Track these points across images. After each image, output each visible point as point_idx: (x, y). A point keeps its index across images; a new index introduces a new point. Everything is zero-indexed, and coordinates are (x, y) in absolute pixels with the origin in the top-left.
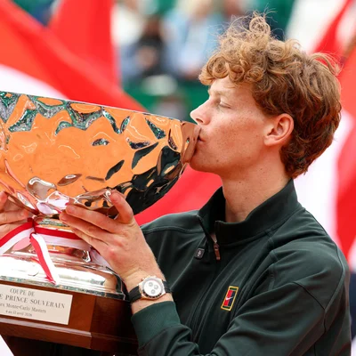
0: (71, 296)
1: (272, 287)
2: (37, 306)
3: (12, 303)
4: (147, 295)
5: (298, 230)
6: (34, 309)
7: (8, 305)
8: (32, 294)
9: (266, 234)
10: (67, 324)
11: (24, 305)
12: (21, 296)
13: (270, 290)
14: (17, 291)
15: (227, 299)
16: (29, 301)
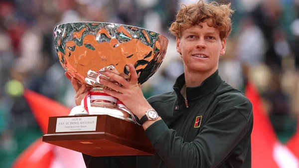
0: (96, 117)
1: (221, 111)
2: (83, 125)
3: (73, 125)
4: (151, 118)
5: (226, 89)
6: (81, 126)
7: (71, 127)
8: (80, 119)
9: (210, 93)
10: (95, 130)
11: (77, 125)
12: (76, 121)
13: (221, 112)
14: (74, 120)
15: (196, 123)
16: (79, 123)
